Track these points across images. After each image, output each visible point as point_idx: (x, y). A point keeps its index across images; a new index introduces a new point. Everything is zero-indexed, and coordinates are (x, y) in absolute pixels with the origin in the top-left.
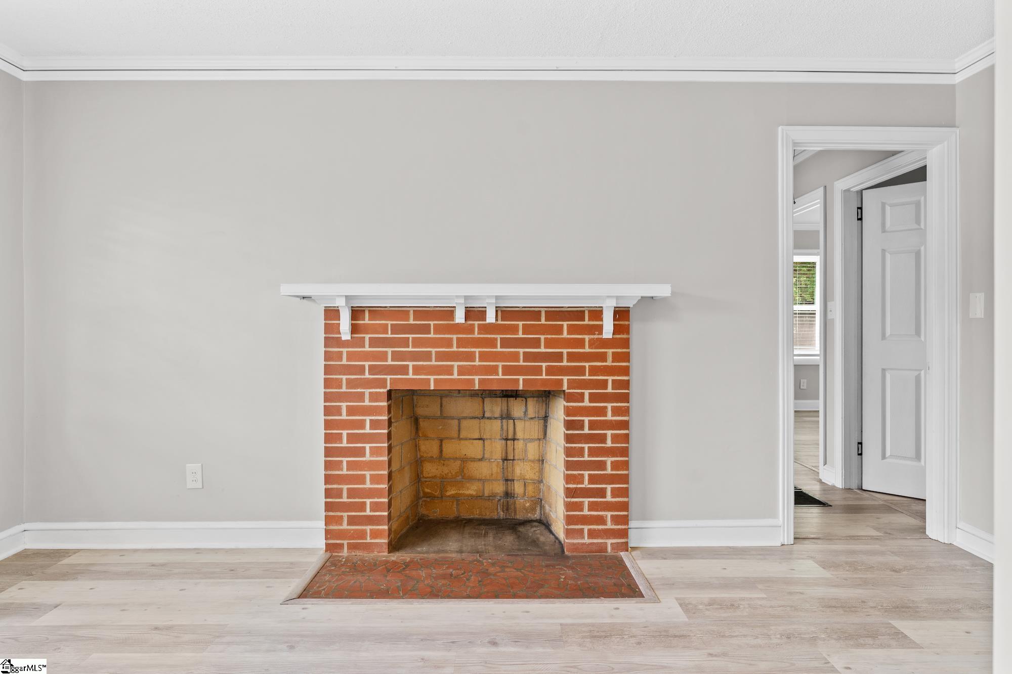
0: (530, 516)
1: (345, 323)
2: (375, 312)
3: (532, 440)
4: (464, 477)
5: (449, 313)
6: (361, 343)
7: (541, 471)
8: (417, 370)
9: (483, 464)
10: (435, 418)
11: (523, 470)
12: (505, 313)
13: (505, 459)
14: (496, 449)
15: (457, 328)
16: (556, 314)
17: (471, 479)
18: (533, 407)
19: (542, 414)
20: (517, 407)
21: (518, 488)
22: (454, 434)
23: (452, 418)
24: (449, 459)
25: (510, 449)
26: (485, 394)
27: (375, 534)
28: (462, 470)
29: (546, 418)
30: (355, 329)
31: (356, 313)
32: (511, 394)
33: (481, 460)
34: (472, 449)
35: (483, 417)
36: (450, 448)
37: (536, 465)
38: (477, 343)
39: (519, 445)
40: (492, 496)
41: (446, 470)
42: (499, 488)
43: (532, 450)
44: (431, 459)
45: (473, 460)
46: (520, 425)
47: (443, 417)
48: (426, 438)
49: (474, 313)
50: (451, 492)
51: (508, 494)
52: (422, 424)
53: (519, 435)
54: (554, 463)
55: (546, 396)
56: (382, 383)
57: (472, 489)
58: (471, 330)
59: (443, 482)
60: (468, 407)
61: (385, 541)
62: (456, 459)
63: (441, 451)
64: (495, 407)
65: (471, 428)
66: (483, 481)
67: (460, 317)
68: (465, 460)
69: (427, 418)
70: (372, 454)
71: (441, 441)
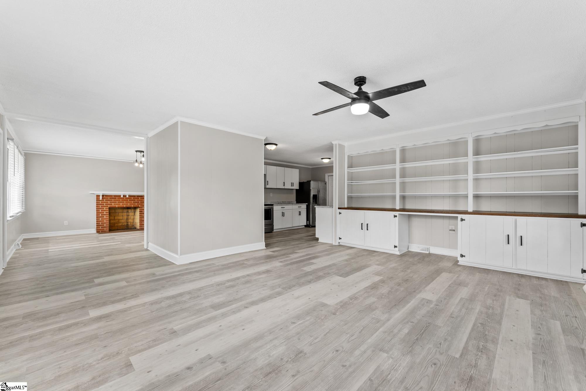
0: (132, 228)
1: (101, 197)
2: (106, 196)
3: (132, 216)
4: (119, 222)
5: (120, 196)
6: (104, 200)
7: (134, 221)
8: (114, 204)
9: (123, 220)
10: (113, 213)
11: (130, 221)
12: (129, 196)
13: (127, 219)
14: (125, 217)
15: (122, 198)
16: (138, 196)
17: (120, 223)
18: (132, 210)
19: (134, 211)
20: (130, 211)
21: (129, 224)
22: (117, 215)
23: (117, 213)
24: (115, 219)
25: (128, 217)
26: (123, 208)
27: (106, 229)
28: (118, 221)
29: (135, 212)
30: (102, 198)
31: (103, 196)
32: (128, 208)
33: (122, 219)
34: (121, 218)
35: (123, 212)
36: (116, 218)
37: (133, 220)
38: (125, 200)
39: (130, 217)
40: (125, 225)
41: (115, 221)
42: (126, 224)
43: (132, 217)
44: (112, 220)
45: (121, 219)
46: (130, 213)
47: (115, 212)
48: (112, 216)
49: (124, 196)
50: (116, 225)
51: (127, 225)
52: (111, 214)
53: (130, 215)
54: (137, 218)
55: (135, 208)
56: (108, 206)
57: (120, 224)
58: (124, 198)
59: (114, 224)
60: (120, 211)
61: (108, 230)
62: (117, 219)
63: (114, 218)
64: (125, 211)
65: (120, 214)
66: (122, 223)
67: (122, 197)
68: (119, 220)
69: (112, 213)
70: (106, 217)
71: (114, 216)
